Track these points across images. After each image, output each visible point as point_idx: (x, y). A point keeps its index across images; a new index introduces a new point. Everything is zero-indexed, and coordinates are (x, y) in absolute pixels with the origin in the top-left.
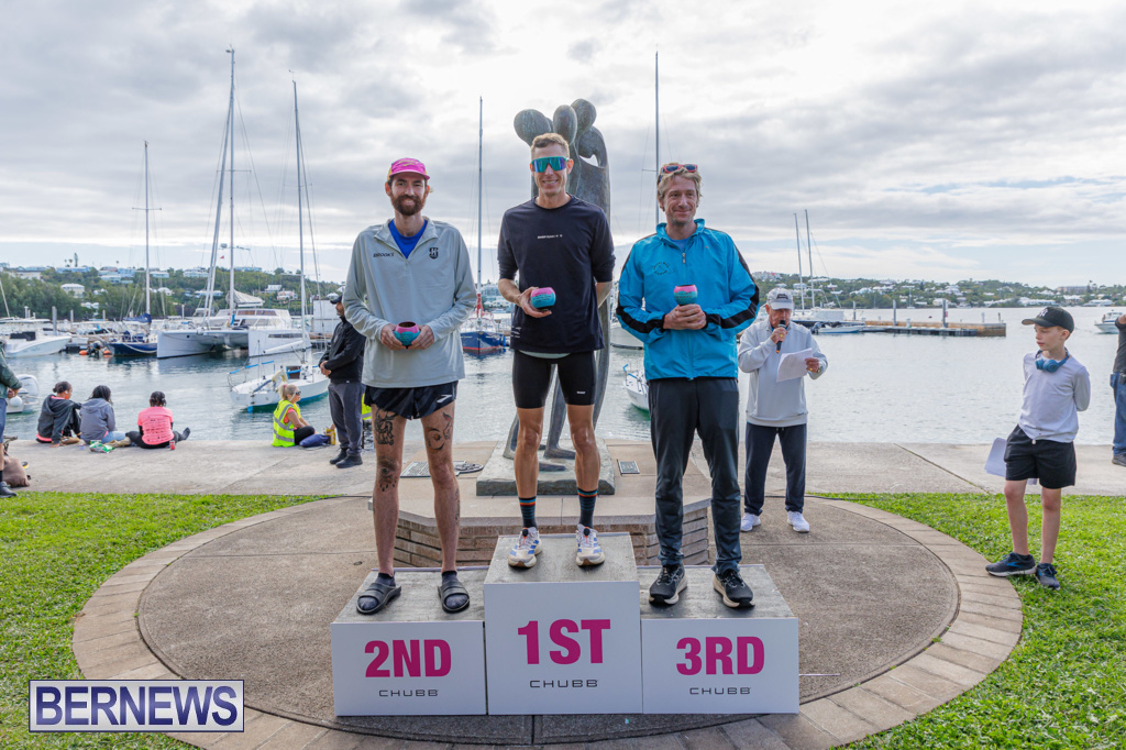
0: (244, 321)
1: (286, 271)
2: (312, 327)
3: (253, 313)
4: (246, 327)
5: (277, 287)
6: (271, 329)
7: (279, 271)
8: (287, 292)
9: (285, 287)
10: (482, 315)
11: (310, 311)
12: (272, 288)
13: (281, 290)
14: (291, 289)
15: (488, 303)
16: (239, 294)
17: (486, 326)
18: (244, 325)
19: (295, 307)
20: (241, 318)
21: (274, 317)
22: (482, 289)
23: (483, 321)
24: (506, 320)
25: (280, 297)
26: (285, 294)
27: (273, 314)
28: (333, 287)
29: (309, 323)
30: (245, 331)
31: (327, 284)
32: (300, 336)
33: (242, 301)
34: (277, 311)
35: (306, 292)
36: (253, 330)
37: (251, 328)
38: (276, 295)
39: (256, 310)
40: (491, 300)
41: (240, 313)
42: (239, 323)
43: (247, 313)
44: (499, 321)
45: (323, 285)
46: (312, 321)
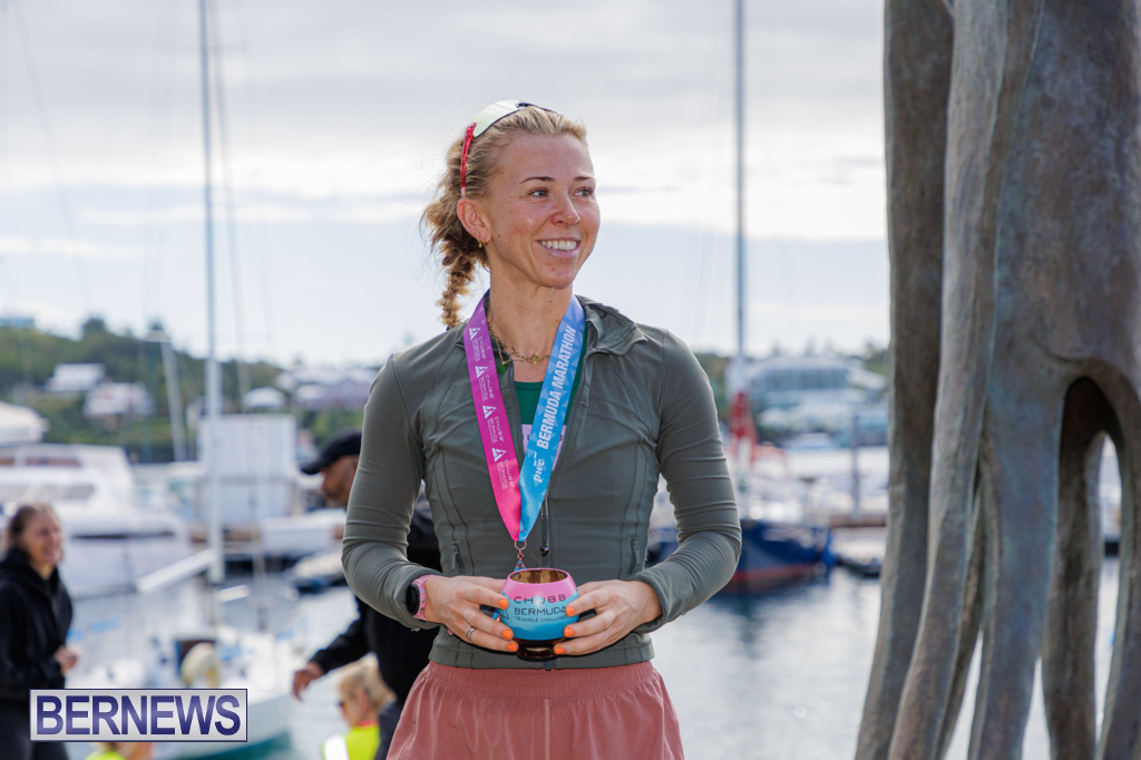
5: (86, 375)
7: (94, 326)
8: (119, 392)
9: (113, 375)
10: (753, 459)
11: (192, 453)
12: (71, 377)
13: (99, 383)
14: (129, 378)
15: (773, 418)
17: (766, 498)
19: (146, 438)
22: (754, 372)
23: (756, 484)
24: (832, 478)
25: (96, 407)
26: (114, 399)
27: (74, 463)
28: (264, 375)
29: (189, 493)
32: (166, 534)
34: (86, 454)
35: (180, 388)
39: (21, 453)
40: (786, 407)
44: (809, 481)
45: (231, 369)
46: (199, 484)
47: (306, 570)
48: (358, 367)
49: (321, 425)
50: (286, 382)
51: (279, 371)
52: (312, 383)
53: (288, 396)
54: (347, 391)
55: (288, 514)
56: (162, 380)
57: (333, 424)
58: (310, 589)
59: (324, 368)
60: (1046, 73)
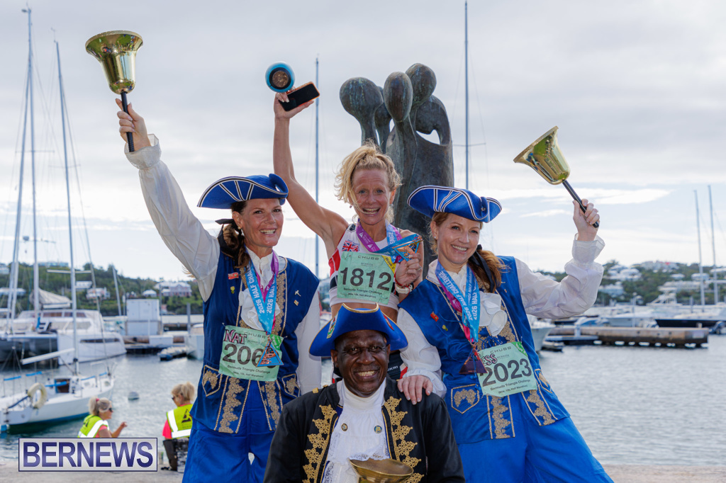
0: (50, 324)
1: (97, 265)
2: (126, 330)
3: (59, 315)
4: (55, 331)
5: (85, 284)
6: (82, 333)
7: (88, 266)
8: (99, 290)
9: (96, 284)
11: (124, 312)
12: (79, 285)
13: (91, 287)
14: (103, 286)
16: (45, 294)
18: (50, 330)
19: (106, 306)
20: (46, 320)
21: (85, 320)
25: (90, 295)
26: (97, 293)
27: (83, 315)
28: (150, 284)
29: (123, 325)
30: (53, 336)
31: (143, 281)
32: (116, 340)
33: (47, 301)
34: (86, 312)
35: (119, 289)
36: (62, 335)
37: (59, 331)
38: (85, 293)
39: (63, 311)
41: (45, 315)
42: (45, 327)
43: (53, 315)
45: (138, 281)
46: (126, 323)
47: (164, 352)
48: (183, 281)
49: (170, 302)
50: (157, 287)
51: (156, 283)
52: (167, 288)
53: (158, 291)
54: (179, 290)
55: (158, 334)
56: (114, 286)
57: (174, 302)
58: (165, 359)
59: (170, 282)
60: (417, 181)
